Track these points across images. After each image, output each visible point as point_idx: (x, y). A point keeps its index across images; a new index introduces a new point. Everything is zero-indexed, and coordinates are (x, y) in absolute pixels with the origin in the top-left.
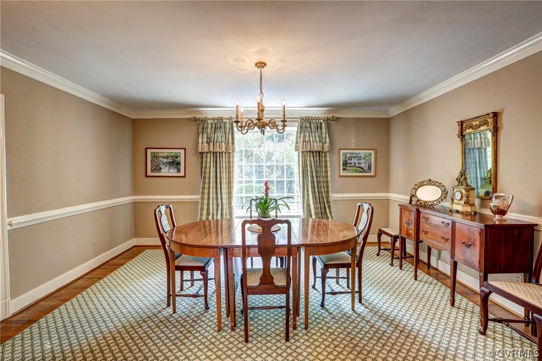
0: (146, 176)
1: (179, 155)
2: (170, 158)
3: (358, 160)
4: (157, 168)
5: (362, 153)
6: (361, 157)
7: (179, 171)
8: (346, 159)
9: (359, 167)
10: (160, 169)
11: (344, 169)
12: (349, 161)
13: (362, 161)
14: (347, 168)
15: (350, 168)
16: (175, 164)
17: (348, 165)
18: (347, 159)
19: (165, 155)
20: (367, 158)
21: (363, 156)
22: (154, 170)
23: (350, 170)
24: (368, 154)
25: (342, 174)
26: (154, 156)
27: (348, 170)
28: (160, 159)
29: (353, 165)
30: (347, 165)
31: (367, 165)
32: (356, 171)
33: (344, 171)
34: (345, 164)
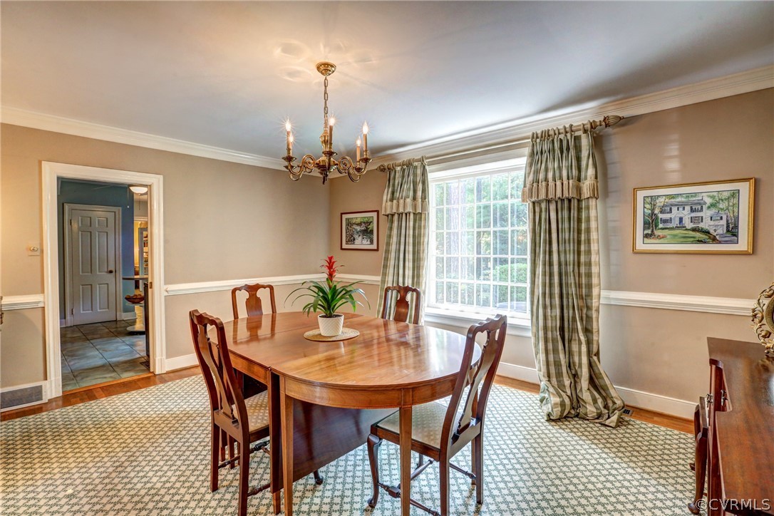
0: (342, 249)
1: (371, 220)
2: (363, 225)
3: (692, 210)
4: (351, 240)
5: (705, 193)
6: (701, 204)
7: (372, 242)
8: (653, 210)
9: (694, 230)
10: (354, 239)
11: (646, 236)
12: (660, 216)
13: (706, 214)
14: (657, 233)
15: (666, 232)
16: (367, 232)
17: (661, 226)
18: (657, 211)
19: (358, 221)
20: (721, 206)
21: (708, 201)
22: (349, 241)
23: (664, 237)
24: (726, 195)
25: (640, 246)
26: (349, 223)
27: (659, 237)
28: (355, 226)
29: (676, 223)
30: (656, 226)
31: (724, 222)
32: (685, 239)
33: (647, 240)
34: (651, 223)
